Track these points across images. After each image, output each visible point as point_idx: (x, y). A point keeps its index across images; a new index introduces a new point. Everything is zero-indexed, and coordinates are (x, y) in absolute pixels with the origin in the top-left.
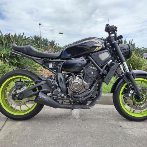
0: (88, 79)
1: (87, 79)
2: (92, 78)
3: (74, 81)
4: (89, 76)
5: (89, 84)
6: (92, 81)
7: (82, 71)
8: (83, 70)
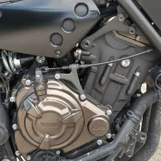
0: (106, 89)
1: (102, 89)
2: (122, 84)
3: (40, 105)
4: (112, 76)
5: (109, 112)
6: (123, 96)
7: (80, 51)
8: (82, 49)
